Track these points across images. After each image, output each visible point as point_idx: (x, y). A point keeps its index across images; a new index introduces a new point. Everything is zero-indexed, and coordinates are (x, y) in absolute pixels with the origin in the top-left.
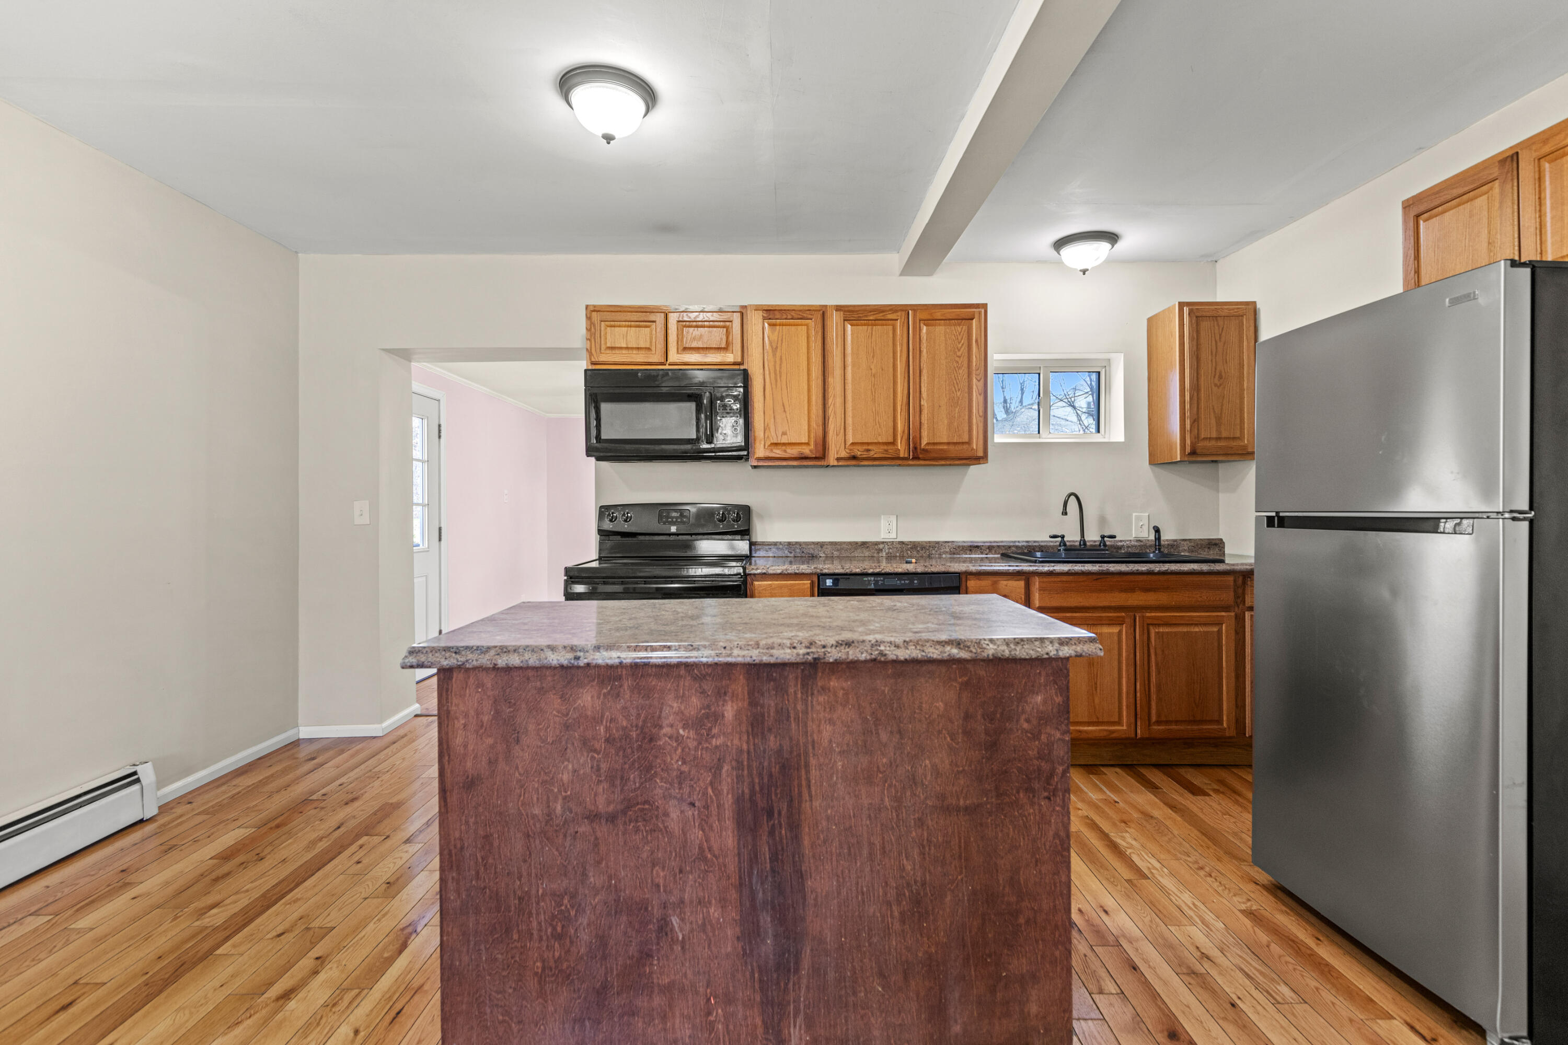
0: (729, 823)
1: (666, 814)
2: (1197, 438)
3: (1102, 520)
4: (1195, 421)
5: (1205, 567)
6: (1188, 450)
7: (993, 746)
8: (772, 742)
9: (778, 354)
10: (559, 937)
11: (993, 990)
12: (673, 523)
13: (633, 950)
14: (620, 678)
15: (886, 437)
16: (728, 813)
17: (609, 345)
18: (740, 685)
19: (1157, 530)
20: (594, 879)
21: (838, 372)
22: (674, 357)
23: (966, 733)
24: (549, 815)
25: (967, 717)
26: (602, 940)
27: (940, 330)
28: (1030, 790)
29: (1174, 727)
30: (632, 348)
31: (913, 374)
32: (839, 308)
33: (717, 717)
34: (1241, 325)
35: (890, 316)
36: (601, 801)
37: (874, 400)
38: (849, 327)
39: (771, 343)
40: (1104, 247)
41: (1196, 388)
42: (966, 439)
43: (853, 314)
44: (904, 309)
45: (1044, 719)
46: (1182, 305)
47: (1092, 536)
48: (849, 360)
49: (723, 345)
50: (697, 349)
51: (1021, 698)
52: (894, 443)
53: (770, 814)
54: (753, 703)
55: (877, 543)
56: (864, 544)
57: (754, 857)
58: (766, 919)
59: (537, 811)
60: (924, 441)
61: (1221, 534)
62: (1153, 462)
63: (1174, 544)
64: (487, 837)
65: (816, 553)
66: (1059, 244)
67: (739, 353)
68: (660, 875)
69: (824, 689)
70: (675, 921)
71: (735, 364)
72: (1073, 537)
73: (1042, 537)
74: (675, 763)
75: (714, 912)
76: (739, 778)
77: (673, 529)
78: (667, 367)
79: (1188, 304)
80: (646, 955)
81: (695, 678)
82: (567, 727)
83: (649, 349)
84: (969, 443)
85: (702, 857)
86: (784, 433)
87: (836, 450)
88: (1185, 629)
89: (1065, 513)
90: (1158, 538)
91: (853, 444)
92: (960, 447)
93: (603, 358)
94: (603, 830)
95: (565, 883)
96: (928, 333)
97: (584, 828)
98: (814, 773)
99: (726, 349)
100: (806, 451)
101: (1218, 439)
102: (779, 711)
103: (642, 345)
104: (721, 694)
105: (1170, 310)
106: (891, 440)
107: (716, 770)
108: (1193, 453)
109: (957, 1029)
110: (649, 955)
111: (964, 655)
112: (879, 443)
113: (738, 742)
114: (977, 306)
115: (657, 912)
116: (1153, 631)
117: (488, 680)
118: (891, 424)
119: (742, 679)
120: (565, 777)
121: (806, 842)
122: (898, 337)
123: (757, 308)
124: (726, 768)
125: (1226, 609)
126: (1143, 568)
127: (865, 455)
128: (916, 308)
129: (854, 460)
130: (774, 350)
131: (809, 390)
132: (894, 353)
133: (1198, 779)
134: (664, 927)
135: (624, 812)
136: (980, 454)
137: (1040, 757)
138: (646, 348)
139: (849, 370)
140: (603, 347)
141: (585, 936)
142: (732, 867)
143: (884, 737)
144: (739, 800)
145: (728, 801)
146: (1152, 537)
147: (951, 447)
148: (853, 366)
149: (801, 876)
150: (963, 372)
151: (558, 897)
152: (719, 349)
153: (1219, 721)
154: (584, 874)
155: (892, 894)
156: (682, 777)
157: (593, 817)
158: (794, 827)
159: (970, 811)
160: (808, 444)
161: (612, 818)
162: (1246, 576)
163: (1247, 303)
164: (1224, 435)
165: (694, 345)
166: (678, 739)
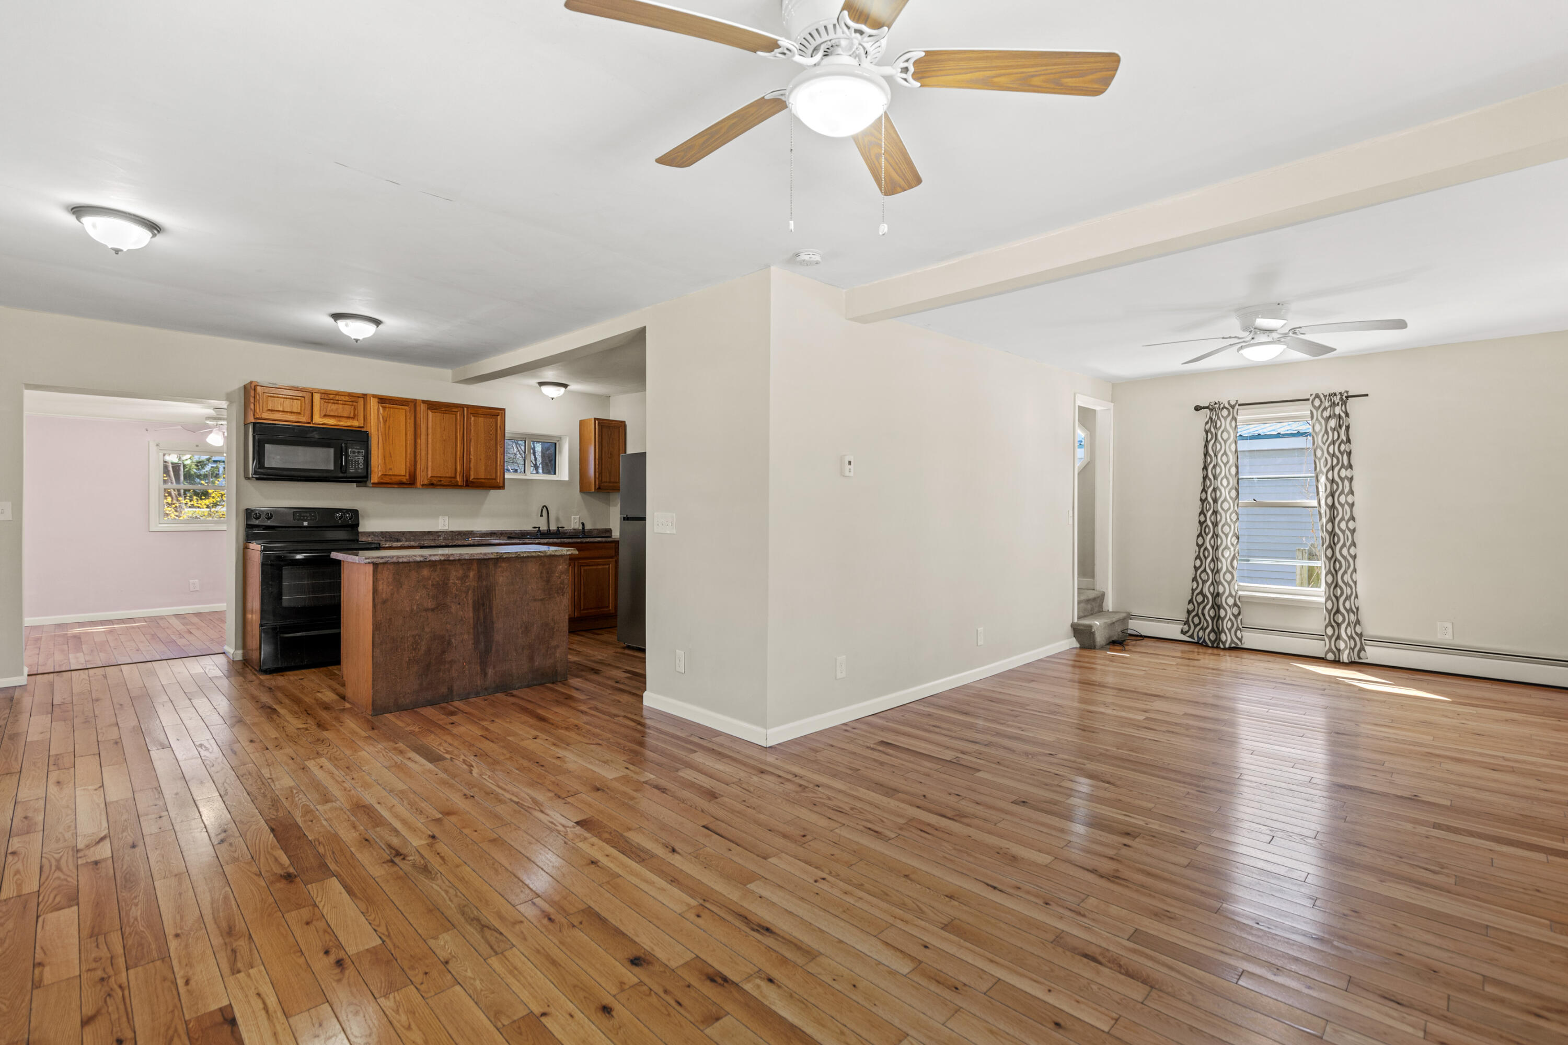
0: (471, 609)
1: (451, 607)
2: (601, 481)
3: (558, 520)
4: (600, 474)
5: (603, 540)
6: (597, 487)
7: (548, 581)
8: (484, 583)
9: (387, 424)
10: (415, 649)
11: (547, 651)
12: (306, 520)
13: (439, 651)
14: (436, 565)
15: (450, 474)
16: (471, 605)
17: (269, 408)
18: (475, 566)
19: (583, 524)
20: (427, 629)
21: (423, 437)
22: (317, 419)
23: (541, 578)
24: (412, 610)
25: (541, 573)
26: (429, 650)
27: (481, 420)
28: (558, 593)
29: (590, 611)
30: (287, 412)
31: (466, 441)
32: (424, 402)
33: (468, 577)
34: (619, 431)
35: (454, 410)
36: (429, 604)
37: (444, 454)
38: (430, 414)
39: (383, 418)
40: (562, 389)
41: (601, 458)
42: (494, 477)
43: (433, 406)
44: (462, 407)
45: (562, 573)
46: (595, 419)
47: (553, 527)
48: (430, 431)
49: (352, 416)
50: (334, 417)
51: (556, 567)
52: (455, 477)
53: (483, 605)
54: (479, 572)
55: (437, 532)
56: (429, 532)
57: (478, 618)
58: (482, 637)
59: (408, 609)
60: (472, 477)
61: (611, 527)
62: (581, 491)
63: (590, 531)
64: (390, 619)
65: (400, 538)
66: (541, 384)
67: (362, 422)
68: (448, 627)
69: (500, 567)
70: (453, 640)
71: (359, 427)
72: (544, 528)
73: (529, 528)
74: (454, 590)
75: (466, 637)
76: (474, 595)
77: (306, 524)
78: (311, 425)
79: (598, 419)
80: (443, 652)
81: (462, 565)
82: (418, 582)
83: (299, 413)
84: (495, 479)
85: (462, 620)
86: (391, 469)
87: (421, 478)
88: (595, 567)
89: (541, 516)
90: (583, 528)
91: (432, 477)
92: (491, 481)
93: (265, 416)
94: (430, 614)
95: (417, 632)
96: (474, 421)
97: (424, 614)
98: (497, 592)
99: (353, 418)
100: (404, 479)
101: (610, 482)
102: (487, 574)
103: (295, 410)
104: (469, 569)
105: (590, 420)
106: (453, 475)
107: (467, 593)
108: (599, 488)
109: (537, 663)
110: (445, 652)
111: (542, 554)
112: (446, 477)
113: (474, 584)
114: (500, 409)
115: (447, 638)
116: (582, 568)
117: (391, 567)
118: (454, 467)
119: (475, 565)
120: (418, 598)
121: (494, 613)
122: (458, 421)
123: (374, 396)
124: (470, 592)
125: (612, 557)
126: (579, 540)
127: (439, 483)
128: (468, 407)
129: (432, 485)
130: (385, 422)
131: (406, 446)
132: (456, 429)
133: (599, 632)
134: (449, 643)
135: (437, 608)
136: (501, 485)
137: (561, 583)
138: (297, 413)
139: (430, 437)
140: (265, 409)
141: (423, 648)
142: (471, 621)
143: (518, 580)
144: (474, 602)
145: (471, 602)
146: (581, 528)
147: (486, 481)
148: (433, 434)
149: (493, 623)
150: (493, 442)
151: (414, 636)
152: (348, 418)
153: (608, 607)
154: (424, 628)
155: (519, 626)
156: (456, 596)
157: (426, 610)
158: (491, 608)
159: (541, 600)
160: (405, 476)
161: (433, 610)
162: (616, 543)
163: (622, 422)
164: (612, 480)
165: (332, 414)
166: (455, 584)
